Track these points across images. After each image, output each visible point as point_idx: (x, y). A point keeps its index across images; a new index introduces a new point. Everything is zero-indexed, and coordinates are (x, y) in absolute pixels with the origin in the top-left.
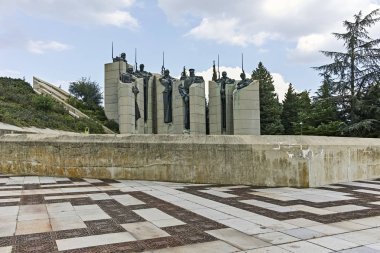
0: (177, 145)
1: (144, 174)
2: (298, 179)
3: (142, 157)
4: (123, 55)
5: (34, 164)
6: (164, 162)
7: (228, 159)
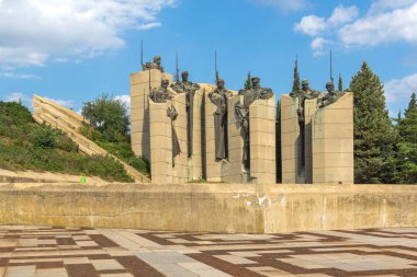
0: (148, 194)
1: (120, 222)
2: (254, 226)
3: (118, 206)
4: (157, 60)
5: (21, 213)
6: (138, 211)
7: (194, 207)
